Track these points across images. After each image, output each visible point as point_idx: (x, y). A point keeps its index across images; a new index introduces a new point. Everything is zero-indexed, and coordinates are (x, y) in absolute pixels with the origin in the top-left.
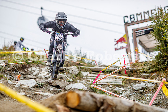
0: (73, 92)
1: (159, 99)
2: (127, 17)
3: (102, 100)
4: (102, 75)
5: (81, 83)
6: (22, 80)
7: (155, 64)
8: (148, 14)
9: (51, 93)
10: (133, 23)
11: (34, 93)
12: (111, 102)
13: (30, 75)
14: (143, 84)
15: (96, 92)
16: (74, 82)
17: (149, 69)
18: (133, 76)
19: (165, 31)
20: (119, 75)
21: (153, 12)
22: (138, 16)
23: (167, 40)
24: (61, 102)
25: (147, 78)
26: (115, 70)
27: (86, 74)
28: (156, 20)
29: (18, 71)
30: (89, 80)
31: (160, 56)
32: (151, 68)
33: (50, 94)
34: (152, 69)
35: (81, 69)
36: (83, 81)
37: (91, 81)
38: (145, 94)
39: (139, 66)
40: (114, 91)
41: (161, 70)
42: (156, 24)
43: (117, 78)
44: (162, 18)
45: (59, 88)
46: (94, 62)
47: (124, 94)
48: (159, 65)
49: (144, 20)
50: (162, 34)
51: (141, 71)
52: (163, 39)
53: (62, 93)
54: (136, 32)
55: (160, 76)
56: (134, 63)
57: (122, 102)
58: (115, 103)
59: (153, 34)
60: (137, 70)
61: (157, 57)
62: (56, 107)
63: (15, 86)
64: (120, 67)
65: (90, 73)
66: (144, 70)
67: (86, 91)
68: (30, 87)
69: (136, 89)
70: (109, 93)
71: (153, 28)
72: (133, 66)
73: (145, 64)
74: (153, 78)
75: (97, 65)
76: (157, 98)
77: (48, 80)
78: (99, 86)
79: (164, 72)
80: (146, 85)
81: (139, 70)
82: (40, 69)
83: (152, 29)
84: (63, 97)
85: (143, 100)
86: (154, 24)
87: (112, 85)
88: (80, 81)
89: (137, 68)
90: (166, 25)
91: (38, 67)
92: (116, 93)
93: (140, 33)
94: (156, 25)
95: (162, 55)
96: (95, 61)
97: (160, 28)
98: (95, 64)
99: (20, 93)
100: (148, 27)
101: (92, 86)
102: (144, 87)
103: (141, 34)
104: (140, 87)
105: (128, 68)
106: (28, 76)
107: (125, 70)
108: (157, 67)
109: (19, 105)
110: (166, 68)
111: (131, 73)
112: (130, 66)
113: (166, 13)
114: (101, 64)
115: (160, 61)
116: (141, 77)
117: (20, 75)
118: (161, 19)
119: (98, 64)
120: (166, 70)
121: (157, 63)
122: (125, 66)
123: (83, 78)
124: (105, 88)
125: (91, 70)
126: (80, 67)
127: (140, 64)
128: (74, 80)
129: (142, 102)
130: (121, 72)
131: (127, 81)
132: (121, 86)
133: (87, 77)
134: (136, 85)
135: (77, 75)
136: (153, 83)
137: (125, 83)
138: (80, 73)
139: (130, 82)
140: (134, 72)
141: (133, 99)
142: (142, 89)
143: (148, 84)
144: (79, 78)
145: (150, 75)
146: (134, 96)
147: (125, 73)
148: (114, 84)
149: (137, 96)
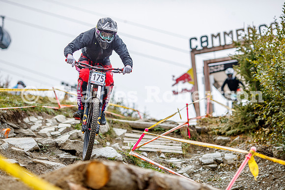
0: (97, 163)
1: (243, 181)
2: (196, 39)
3: (146, 179)
4: (148, 136)
5: (112, 148)
6: (11, 137)
7: (240, 120)
8: (230, 35)
9: (61, 162)
10: (205, 50)
11: (30, 161)
12: (162, 183)
13: (26, 129)
14: (217, 155)
15: (138, 165)
16: (102, 145)
17: (229, 129)
18: (201, 141)
19: (259, 66)
20: (178, 138)
21: (239, 32)
22: (214, 39)
23: (261, 81)
24: (77, 178)
25: (224, 145)
26: (170, 128)
27: (122, 133)
28: (244, 47)
29: (5, 122)
30: (127, 143)
31: (249, 108)
32: (232, 128)
33: (59, 164)
34: (234, 129)
35: (114, 123)
36: (116, 145)
37: (129, 145)
38: (219, 171)
39: (211, 124)
40: (168, 164)
41: (248, 132)
42: (243, 53)
43: (174, 142)
44: (254, 44)
45: (75, 155)
46: (136, 113)
47: (184, 169)
48: (245, 124)
49: (223, 46)
50: (253, 71)
51: (214, 132)
52: (254, 80)
53: (79, 163)
54: (210, 65)
55: (246, 142)
56: (204, 117)
57: (181, 183)
58: (168, 184)
59: (237, 70)
60: (209, 130)
61: (243, 109)
62: (68, 187)
64: (181, 124)
65: (128, 132)
66: (220, 131)
67: (120, 161)
68: (25, 151)
69: (205, 161)
70: (158, 167)
71: (238, 60)
72: (202, 123)
73: (222, 120)
74: (234, 145)
75: (140, 118)
76: (240, 179)
77: (56, 140)
78: (143, 155)
79: (253, 136)
80: (222, 156)
81: (212, 130)
82: (44, 121)
83: (237, 62)
84: (81, 171)
85: (215, 181)
86: (241, 53)
87: (164, 153)
88: (111, 144)
89: (208, 126)
90: (260, 56)
91: (41, 118)
92: (171, 168)
93: (216, 67)
94: (243, 55)
95: (251, 106)
96: (138, 111)
97: (250, 61)
98: (138, 116)
99: (9, 160)
100: (230, 59)
101: (131, 153)
102: (220, 159)
103: (218, 70)
104: (212, 159)
105: (194, 126)
106: (24, 131)
107: (188, 130)
108: (242, 127)
109: (6, 180)
110: (257, 129)
111: (198, 134)
112: (197, 122)
113: (261, 36)
114: (148, 118)
115: (248, 116)
116: (214, 142)
117: (9, 129)
118: (252, 46)
119: (142, 117)
120: (258, 133)
121: (242, 119)
122: (188, 123)
123: (116, 139)
124: (152, 158)
125: (130, 126)
126: (113, 121)
127: (213, 119)
128: (100, 142)
129: (213, 184)
130: (181, 132)
131: (191, 148)
132: (180, 156)
133: (122, 137)
134: (204, 156)
135: (107, 133)
136: (234, 153)
137: (187, 151)
138: (111, 131)
139: (195, 150)
140: (203, 133)
141: (199, 179)
142: (215, 162)
143: (226, 154)
144: (109, 139)
145: (230, 139)
146: (201, 174)
147: (188, 135)
148: (168, 151)
149: (206, 174)
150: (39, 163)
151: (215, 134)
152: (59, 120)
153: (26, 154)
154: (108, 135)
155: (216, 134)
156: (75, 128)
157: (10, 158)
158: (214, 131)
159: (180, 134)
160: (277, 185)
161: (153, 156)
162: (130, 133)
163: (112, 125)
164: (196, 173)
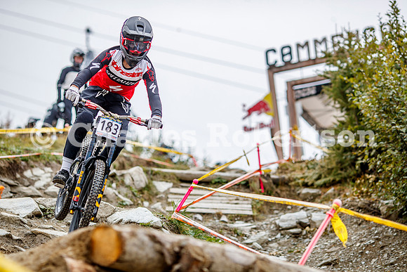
1: (337, 252)
2: (274, 51)
3: (177, 249)
5: (147, 209)
7: (334, 165)
10: (288, 66)
11: (29, 232)
13: (27, 186)
14: (302, 215)
16: (135, 205)
17: (319, 178)
18: (279, 196)
20: (245, 192)
22: (300, 50)
23: (360, 108)
25: (312, 201)
26: (236, 178)
27: (166, 189)
32: (323, 176)
34: (325, 177)
35: (154, 175)
36: (158, 205)
38: (304, 238)
39: (294, 171)
40: (230, 231)
41: (346, 181)
42: (337, 69)
43: (241, 198)
44: (351, 55)
47: (255, 237)
48: (342, 169)
49: (314, 60)
51: (298, 183)
52: (352, 106)
54: (295, 88)
60: (290, 180)
61: (338, 149)
64: (249, 172)
65: (175, 186)
66: (306, 181)
68: (21, 217)
69: (284, 225)
71: (331, 80)
72: (280, 171)
73: (309, 165)
74: (327, 199)
76: (334, 249)
78: (196, 218)
79: (353, 186)
80: (308, 217)
81: (295, 180)
82: (53, 175)
84: (84, 240)
85: (299, 252)
86: (335, 69)
87: (226, 215)
88: (150, 204)
89: (289, 175)
90: (359, 71)
91: (49, 169)
92: (236, 235)
93: (304, 90)
94: (337, 71)
101: (175, 216)
102: (306, 221)
103: (308, 94)
104: (293, 220)
105: (268, 175)
106: (24, 189)
107: (260, 181)
108: (338, 174)
110: (358, 176)
111: (274, 187)
115: (346, 158)
116: (298, 197)
117: (2, 187)
120: (359, 181)
121: (337, 163)
122: (259, 170)
123: (158, 196)
124: (209, 222)
125: (177, 177)
126: (152, 171)
127: (297, 165)
128: (134, 202)
129: (296, 257)
130: (251, 185)
131: (265, 207)
132: (249, 218)
133: (167, 194)
134: (283, 217)
135: (144, 189)
136: (326, 211)
137: (259, 211)
138: (151, 185)
139: (271, 210)
140: (281, 185)
141: (275, 250)
142: (298, 225)
143: (313, 214)
144: (147, 198)
145: (320, 192)
146: (279, 244)
147: (260, 188)
148: (232, 213)
149: (285, 242)
150: (40, 233)
151: (299, 186)
153: (22, 222)
154: (146, 192)
155: (301, 185)
158: (297, 181)
159: (248, 187)
160: (386, 255)
161: (211, 220)
162: (177, 187)
163: (152, 176)
164: (272, 242)
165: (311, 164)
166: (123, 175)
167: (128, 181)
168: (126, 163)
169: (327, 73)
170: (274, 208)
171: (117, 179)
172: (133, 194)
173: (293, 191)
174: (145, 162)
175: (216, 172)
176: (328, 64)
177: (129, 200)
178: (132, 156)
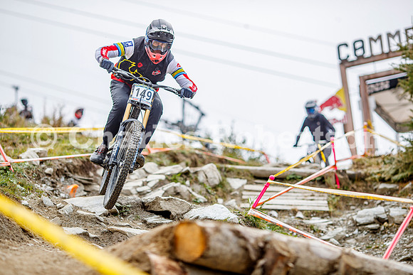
0: (190, 223)
2: (346, 45)
3: (261, 244)
5: (223, 206)
8: (397, 38)
9: (149, 229)
10: (361, 60)
14: (379, 211)
16: (209, 202)
17: (396, 173)
18: (355, 190)
20: (321, 187)
22: (373, 43)
24: (161, 247)
25: (391, 195)
26: (310, 175)
27: (240, 185)
29: (71, 175)
30: (247, 199)
32: (400, 170)
33: (146, 231)
34: (403, 172)
35: (228, 172)
36: (232, 202)
38: (382, 234)
39: (370, 166)
40: (307, 227)
43: (316, 194)
45: (169, 218)
47: (331, 233)
49: (387, 54)
51: (375, 178)
54: (369, 82)
56: (359, 157)
57: (313, 249)
59: (405, 86)
60: (366, 175)
62: (149, 260)
63: (61, 212)
65: (249, 183)
66: (383, 176)
68: (97, 215)
69: (361, 221)
71: (407, 73)
72: (356, 166)
73: (385, 160)
74: (404, 195)
77: (144, 199)
80: (386, 212)
81: (371, 175)
83: (407, 77)
84: (167, 237)
85: (378, 248)
87: (302, 211)
88: (224, 201)
89: (365, 170)
92: (312, 232)
93: (377, 85)
96: (264, 154)
99: (73, 228)
100: (396, 71)
101: (252, 212)
102: (384, 216)
103: (382, 88)
104: (371, 216)
105: (344, 171)
106: (97, 187)
107: (336, 177)
111: (350, 182)
114: (279, 162)
116: (375, 191)
117: (75, 185)
122: (335, 166)
123: (232, 193)
124: (285, 218)
125: (251, 174)
126: (226, 168)
127: (373, 160)
128: (208, 199)
129: (374, 253)
130: (326, 180)
131: (341, 203)
132: (326, 214)
133: (241, 191)
134: (361, 212)
135: (218, 186)
136: (404, 206)
137: (336, 207)
138: (224, 182)
139: (347, 206)
140: (358, 180)
141: (353, 246)
142: (376, 221)
143: (391, 209)
144: (221, 195)
145: (398, 187)
146: (357, 240)
147: (336, 183)
148: (307, 208)
149: (363, 238)
150: (117, 231)
151: (376, 181)
152: (148, 170)
153: (98, 220)
154: (219, 189)
155: (378, 180)
156: (171, 181)
157: (75, 226)
158: (374, 176)
159: (324, 183)
161: (286, 217)
162: (251, 184)
163: (225, 173)
164: (349, 237)
165: (387, 159)
166: (196, 173)
167: (201, 178)
168: (199, 161)
169: (403, 66)
170: (350, 204)
171: (190, 177)
172: (207, 191)
173: (370, 186)
174: (217, 160)
175: (291, 169)
176: (404, 58)
177: (203, 197)
178: (204, 153)
